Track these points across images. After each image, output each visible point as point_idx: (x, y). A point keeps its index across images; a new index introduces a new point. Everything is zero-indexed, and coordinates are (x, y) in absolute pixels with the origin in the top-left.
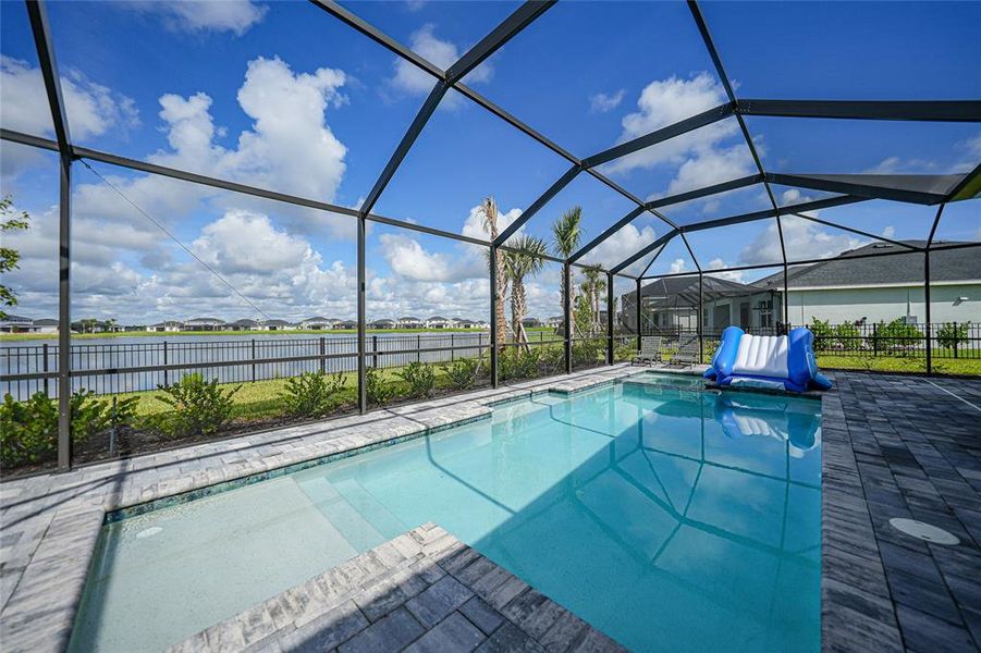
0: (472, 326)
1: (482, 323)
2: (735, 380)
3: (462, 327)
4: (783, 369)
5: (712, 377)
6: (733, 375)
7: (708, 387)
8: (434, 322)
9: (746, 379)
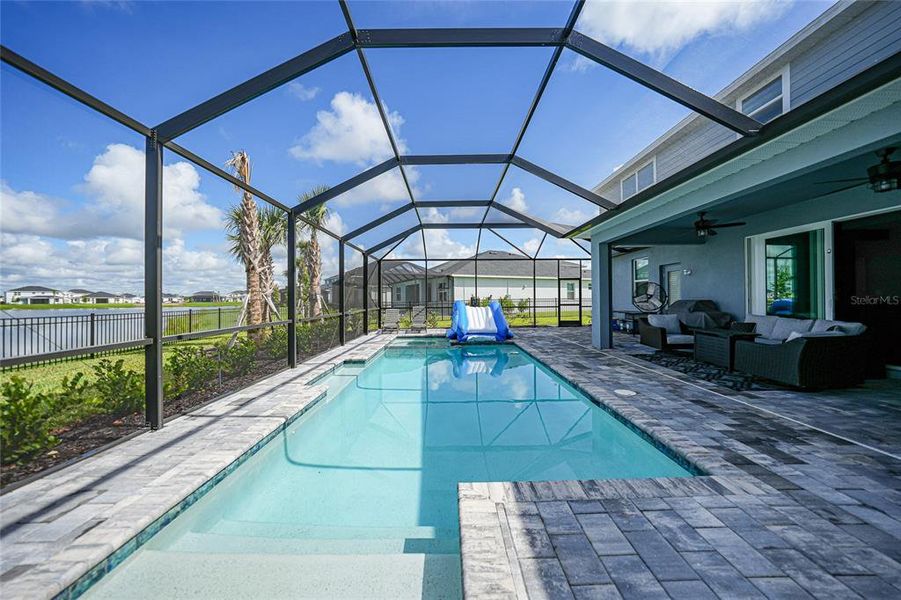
0: (111, 301)
1: (129, 296)
2: (470, 337)
3: (91, 302)
4: (494, 328)
5: (454, 337)
6: (468, 334)
7: (453, 344)
8: (24, 295)
9: (475, 336)
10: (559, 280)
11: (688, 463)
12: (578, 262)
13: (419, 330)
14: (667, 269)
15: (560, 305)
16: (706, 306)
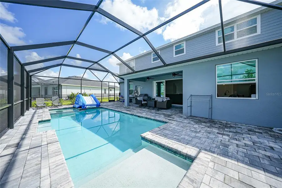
2: (87, 107)
4: (95, 103)
5: (80, 107)
7: (80, 110)
9: (89, 106)
10: (109, 88)
11: (164, 122)
12: (108, 83)
13: (56, 106)
14: (137, 87)
15: (109, 95)
16: (146, 95)
